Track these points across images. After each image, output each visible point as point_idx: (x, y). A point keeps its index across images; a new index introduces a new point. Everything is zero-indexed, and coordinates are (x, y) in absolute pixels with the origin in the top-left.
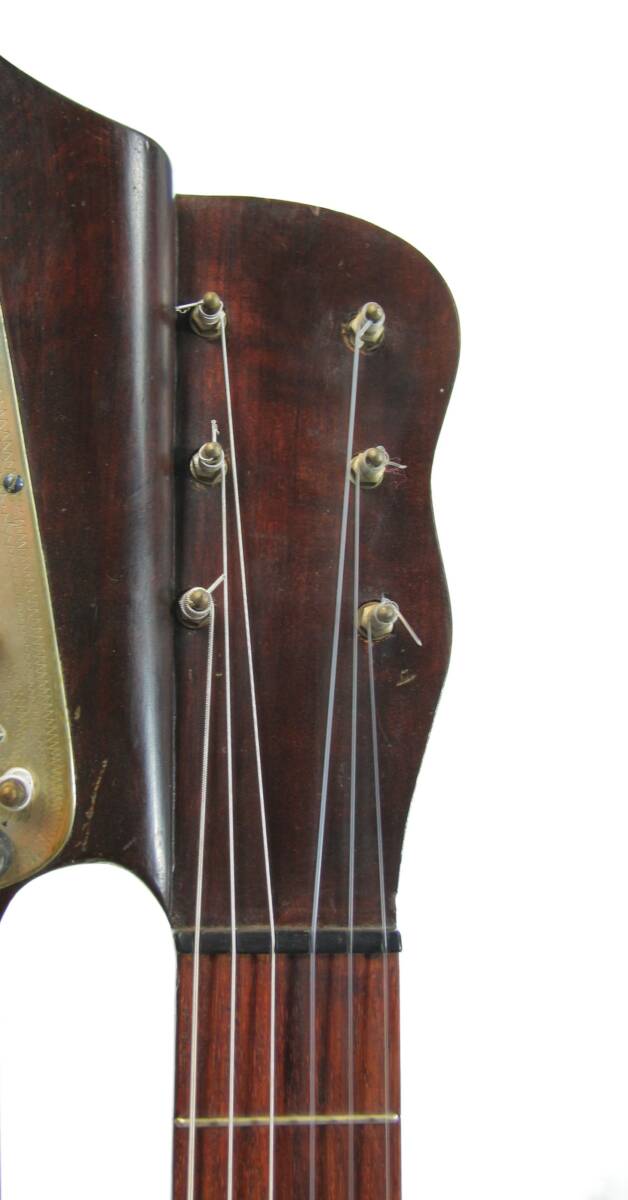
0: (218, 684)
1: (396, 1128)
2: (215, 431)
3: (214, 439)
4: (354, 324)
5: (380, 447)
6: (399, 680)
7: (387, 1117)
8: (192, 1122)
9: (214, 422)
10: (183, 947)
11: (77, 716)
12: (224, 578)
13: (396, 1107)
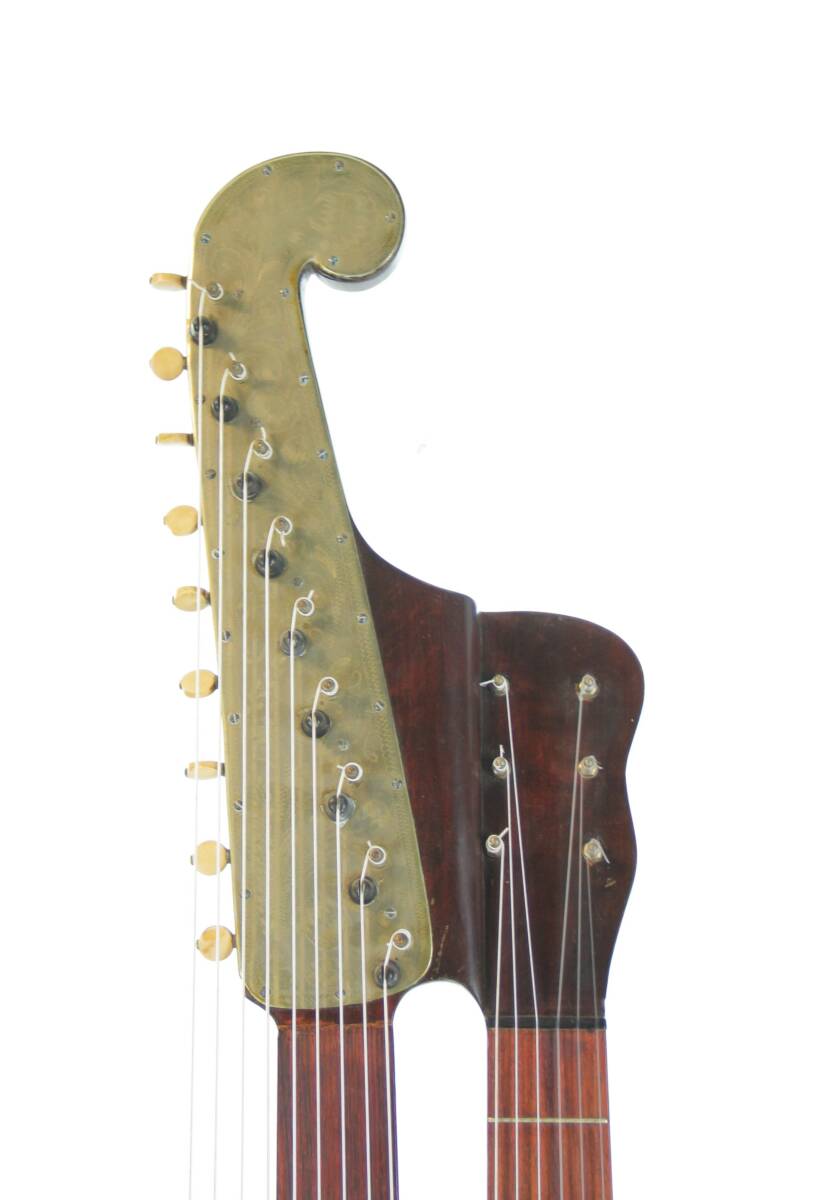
0: (507, 887)
1: (606, 1127)
2: (502, 750)
3: (502, 755)
4: (580, 685)
5: (592, 757)
6: (605, 883)
7: (601, 1121)
8: (496, 1120)
9: (501, 747)
10: (490, 1024)
11: (433, 902)
12: (508, 829)
13: (606, 1115)
